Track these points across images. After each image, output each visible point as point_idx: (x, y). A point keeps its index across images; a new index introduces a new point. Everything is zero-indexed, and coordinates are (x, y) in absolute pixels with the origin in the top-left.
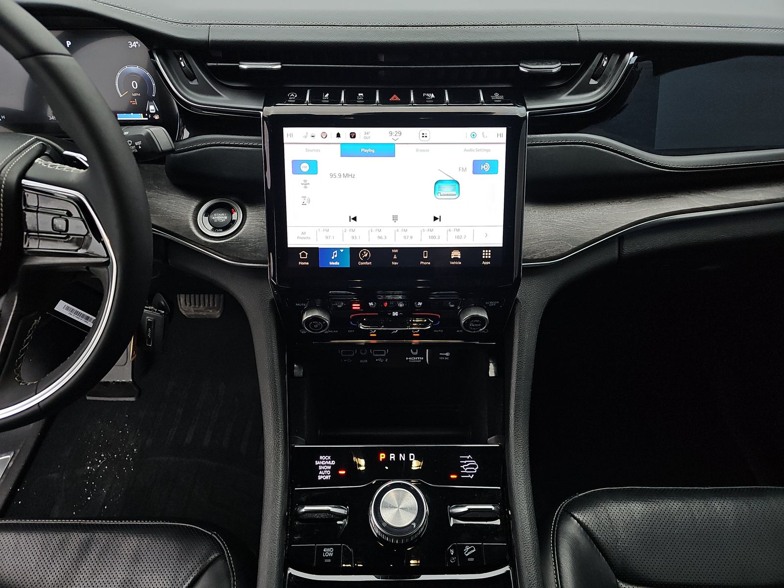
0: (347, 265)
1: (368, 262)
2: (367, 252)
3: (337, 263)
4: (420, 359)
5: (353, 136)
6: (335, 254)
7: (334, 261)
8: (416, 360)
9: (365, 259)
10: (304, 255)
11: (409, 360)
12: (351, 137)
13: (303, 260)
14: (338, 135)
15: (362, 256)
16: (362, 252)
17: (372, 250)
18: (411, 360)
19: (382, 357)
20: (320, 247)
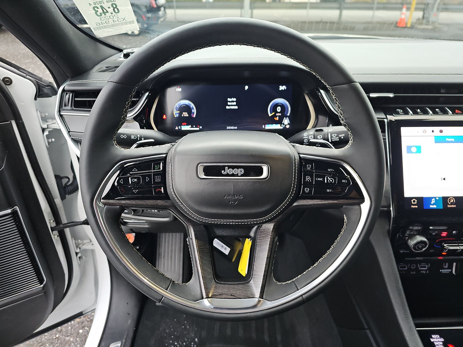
0: (441, 207)
1: (454, 205)
2: (452, 199)
3: (435, 206)
4: (449, 271)
5: (441, 131)
6: (433, 200)
7: (433, 205)
8: (446, 271)
9: (452, 204)
10: (414, 201)
11: (442, 271)
12: (440, 132)
13: (414, 205)
14: (433, 131)
15: (449, 202)
16: (450, 199)
17: (456, 198)
18: (443, 271)
19: (425, 270)
20: (424, 196)
